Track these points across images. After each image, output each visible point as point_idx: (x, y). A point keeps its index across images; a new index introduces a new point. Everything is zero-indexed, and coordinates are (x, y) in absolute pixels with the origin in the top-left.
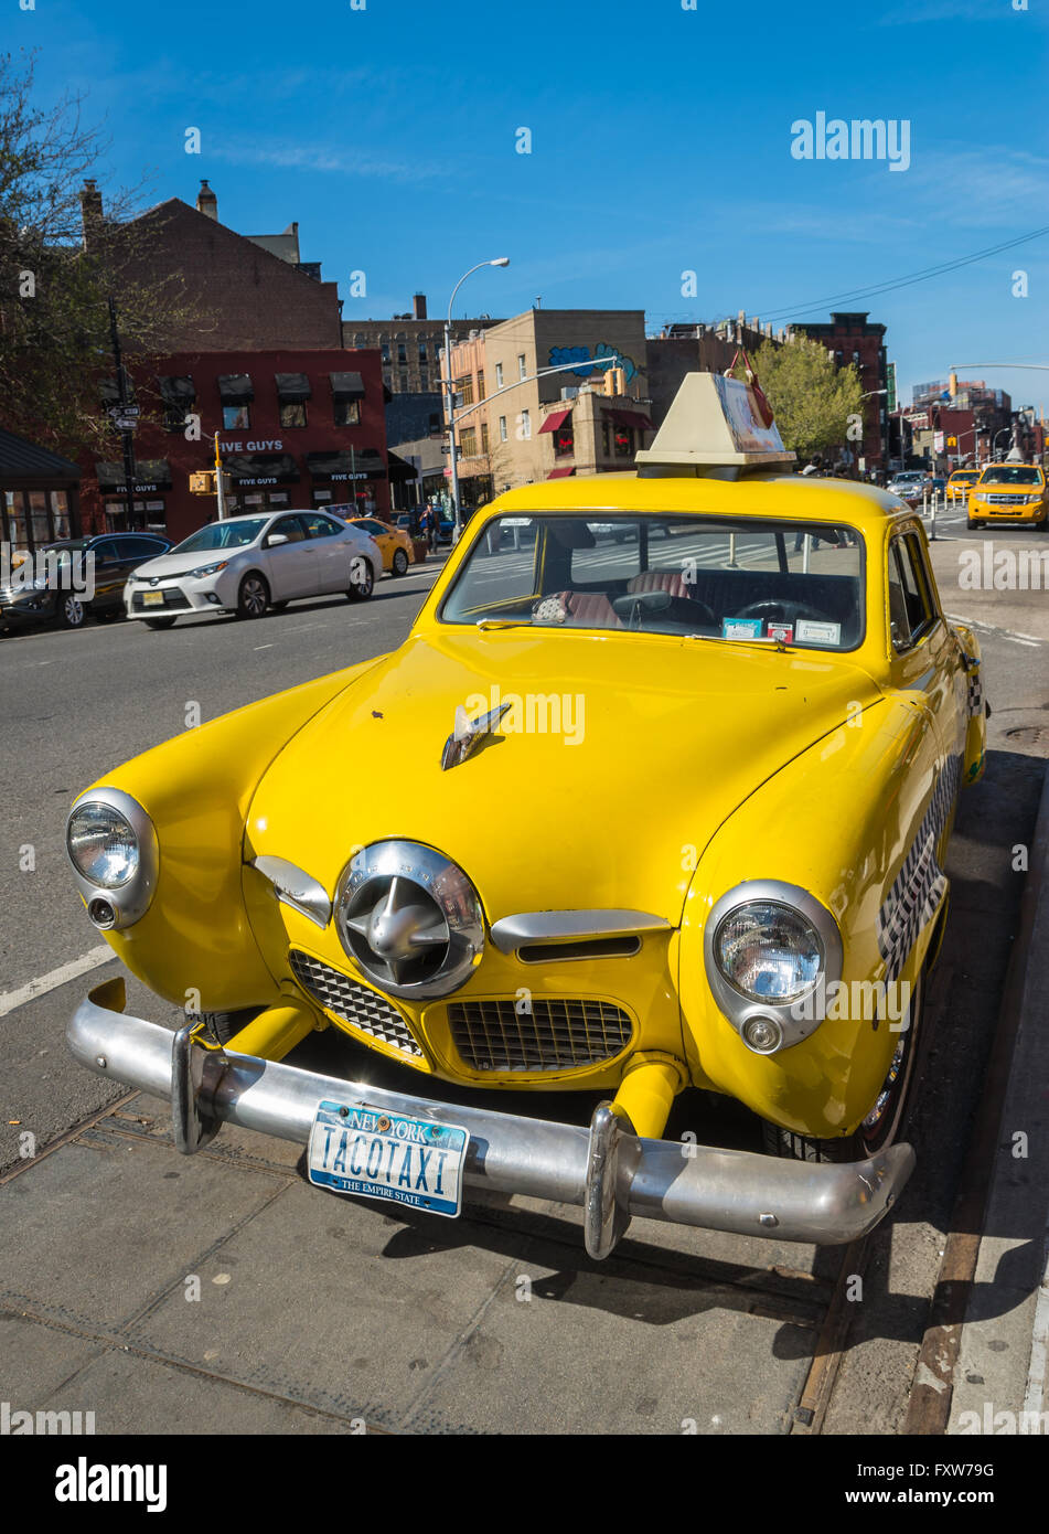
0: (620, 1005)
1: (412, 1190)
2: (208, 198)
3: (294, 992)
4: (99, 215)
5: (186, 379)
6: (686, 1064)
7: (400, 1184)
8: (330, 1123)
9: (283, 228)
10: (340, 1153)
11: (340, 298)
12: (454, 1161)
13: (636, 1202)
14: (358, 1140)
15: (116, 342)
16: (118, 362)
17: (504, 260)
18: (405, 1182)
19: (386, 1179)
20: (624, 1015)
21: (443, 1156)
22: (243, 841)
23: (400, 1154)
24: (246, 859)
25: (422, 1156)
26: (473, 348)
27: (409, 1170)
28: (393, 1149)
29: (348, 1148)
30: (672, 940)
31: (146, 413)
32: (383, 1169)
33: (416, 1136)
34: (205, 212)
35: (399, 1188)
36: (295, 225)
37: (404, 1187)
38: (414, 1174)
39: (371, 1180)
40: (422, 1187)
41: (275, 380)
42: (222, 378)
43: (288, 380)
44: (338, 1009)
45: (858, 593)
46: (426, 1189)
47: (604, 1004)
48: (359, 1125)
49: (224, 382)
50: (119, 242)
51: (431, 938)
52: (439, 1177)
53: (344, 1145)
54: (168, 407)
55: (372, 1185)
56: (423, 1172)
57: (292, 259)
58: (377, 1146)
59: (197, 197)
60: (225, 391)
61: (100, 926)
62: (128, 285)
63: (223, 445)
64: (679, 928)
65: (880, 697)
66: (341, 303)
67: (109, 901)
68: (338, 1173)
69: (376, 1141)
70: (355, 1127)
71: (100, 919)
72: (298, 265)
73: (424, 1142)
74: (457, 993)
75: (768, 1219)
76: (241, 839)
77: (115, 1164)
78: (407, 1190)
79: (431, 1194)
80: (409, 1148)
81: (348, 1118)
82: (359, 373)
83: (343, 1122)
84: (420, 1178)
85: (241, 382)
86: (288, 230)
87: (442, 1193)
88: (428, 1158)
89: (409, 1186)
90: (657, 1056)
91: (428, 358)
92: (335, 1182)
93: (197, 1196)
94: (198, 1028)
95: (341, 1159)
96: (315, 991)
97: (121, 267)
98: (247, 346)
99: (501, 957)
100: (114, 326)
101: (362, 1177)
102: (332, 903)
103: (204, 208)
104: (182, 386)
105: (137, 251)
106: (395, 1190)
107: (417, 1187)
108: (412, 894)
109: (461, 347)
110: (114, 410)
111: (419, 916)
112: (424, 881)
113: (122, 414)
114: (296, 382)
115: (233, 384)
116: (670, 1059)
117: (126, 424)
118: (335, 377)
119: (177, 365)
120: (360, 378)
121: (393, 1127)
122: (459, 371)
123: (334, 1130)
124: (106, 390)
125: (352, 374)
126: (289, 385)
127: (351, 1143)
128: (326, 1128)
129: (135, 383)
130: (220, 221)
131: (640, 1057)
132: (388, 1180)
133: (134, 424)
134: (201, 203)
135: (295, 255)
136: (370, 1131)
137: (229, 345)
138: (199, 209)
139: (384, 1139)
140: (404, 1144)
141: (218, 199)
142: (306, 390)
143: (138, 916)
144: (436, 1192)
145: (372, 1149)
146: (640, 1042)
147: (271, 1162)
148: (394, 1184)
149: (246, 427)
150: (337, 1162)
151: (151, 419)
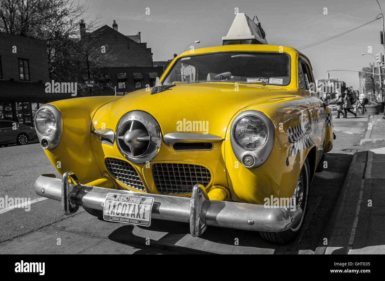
0: (207, 167)
1: (135, 218)
2: (115, 25)
3: (107, 175)
4: (84, 28)
5: (108, 75)
6: (229, 190)
7: (132, 217)
8: (111, 200)
9: (136, 34)
10: (113, 209)
11: (152, 53)
12: (149, 208)
13: (208, 220)
14: (119, 205)
15: (88, 63)
16: (88, 68)
17: (198, 41)
18: (133, 216)
19: (127, 216)
20: (208, 171)
21: (145, 207)
22: (92, 125)
23: (132, 208)
24: (92, 131)
25: (139, 207)
26: (190, 68)
27: (134, 212)
28: (130, 206)
29: (116, 207)
30: (223, 144)
31: (96, 83)
32: (126, 212)
33: (137, 201)
34: (115, 29)
35: (132, 218)
36: (140, 33)
37: (133, 218)
38: (136, 213)
39: (122, 217)
40: (138, 217)
41: (133, 75)
42: (118, 74)
43: (137, 75)
44: (120, 179)
45: (288, 70)
46: (140, 218)
47: (202, 167)
48: (120, 200)
49: (119, 75)
50: (90, 36)
51: (144, 139)
52: (144, 213)
53: (114, 206)
54: (103, 82)
55: (123, 218)
56: (139, 212)
57: (138, 42)
58: (125, 206)
59: (112, 25)
60: (119, 78)
61: (44, 148)
62: (92, 48)
63: (118, 93)
64: (225, 140)
65: (294, 96)
66: (152, 54)
67: (47, 140)
68: (113, 215)
69: (124, 204)
70: (118, 200)
71: (44, 146)
72: (141, 43)
73: (140, 203)
74: (153, 160)
75: (251, 222)
76: (91, 124)
77: (51, 236)
78: (134, 219)
79: (141, 219)
80: (135, 205)
81: (116, 198)
82: (157, 73)
83: (114, 199)
84: (138, 214)
85: (124, 75)
86: (138, 34)
87: (145, 218)
88: (141, 208)
89: (134, 217)
90: (219, 186)
91: (178, 72)
92: (111, 218)
93: (75, 242)
94: (71, 174)
95: (113, 211)
96: (113, 173)
97: (90, 43)
98: (126, 65)
99: (167, 147)
100: (87, 58)
101: (120, 216)
102: (115, 134)
103: (114, 28)
104: (107, 76)
105: (95, 38)
106: (130, 219)
107: (137, 217)
108: (139, 126)
109: (187, 68)
110: (87, 82)
111: (141, 133)
112: (142, 121)
113: (89, 83)
114: (139, 75)
115: (122, 76)
116: (224, 188)
117: (90, 85)
118: (150, 74)
119: (105, 70)
120: (157, 74)
121: (130, 199)
122: (186, 74)
123: (112, 202)
124: (85, 77)
125: (155, 73)
126: (137, 76)
127: (117, 206)
128: (109, 202)
129: (93, 75)
130: (119, 31)
131: (213, 187)
132: (128, 216)
133: (92, 86)
134: (113, 26)
135: (140, 41)
136: (123, 201)
137: (120, 65)
138: (113, 28)
139: (127, 203)
140: (133, 204)
141: (118, 25)
142: (142, 78)
143: (56, 145)
144: (143, 218)
145: (123, 207)
146: (214, 181)
147: (100, 235)
148: (130, 217)
149: (125, 88)
150: (112, 212)
151: (98, 85)
